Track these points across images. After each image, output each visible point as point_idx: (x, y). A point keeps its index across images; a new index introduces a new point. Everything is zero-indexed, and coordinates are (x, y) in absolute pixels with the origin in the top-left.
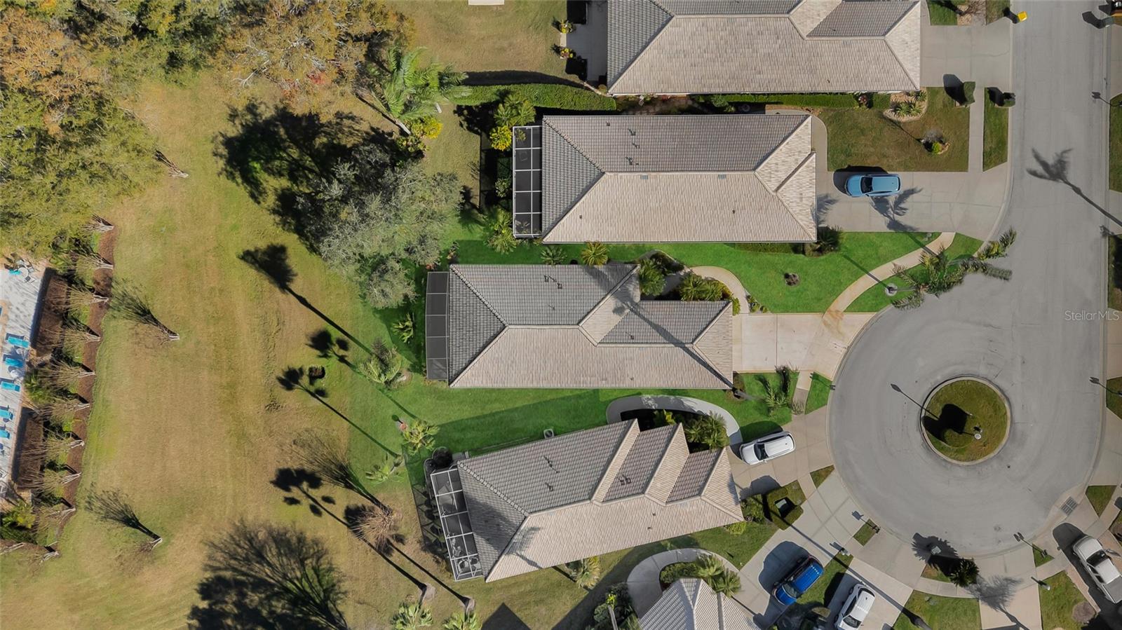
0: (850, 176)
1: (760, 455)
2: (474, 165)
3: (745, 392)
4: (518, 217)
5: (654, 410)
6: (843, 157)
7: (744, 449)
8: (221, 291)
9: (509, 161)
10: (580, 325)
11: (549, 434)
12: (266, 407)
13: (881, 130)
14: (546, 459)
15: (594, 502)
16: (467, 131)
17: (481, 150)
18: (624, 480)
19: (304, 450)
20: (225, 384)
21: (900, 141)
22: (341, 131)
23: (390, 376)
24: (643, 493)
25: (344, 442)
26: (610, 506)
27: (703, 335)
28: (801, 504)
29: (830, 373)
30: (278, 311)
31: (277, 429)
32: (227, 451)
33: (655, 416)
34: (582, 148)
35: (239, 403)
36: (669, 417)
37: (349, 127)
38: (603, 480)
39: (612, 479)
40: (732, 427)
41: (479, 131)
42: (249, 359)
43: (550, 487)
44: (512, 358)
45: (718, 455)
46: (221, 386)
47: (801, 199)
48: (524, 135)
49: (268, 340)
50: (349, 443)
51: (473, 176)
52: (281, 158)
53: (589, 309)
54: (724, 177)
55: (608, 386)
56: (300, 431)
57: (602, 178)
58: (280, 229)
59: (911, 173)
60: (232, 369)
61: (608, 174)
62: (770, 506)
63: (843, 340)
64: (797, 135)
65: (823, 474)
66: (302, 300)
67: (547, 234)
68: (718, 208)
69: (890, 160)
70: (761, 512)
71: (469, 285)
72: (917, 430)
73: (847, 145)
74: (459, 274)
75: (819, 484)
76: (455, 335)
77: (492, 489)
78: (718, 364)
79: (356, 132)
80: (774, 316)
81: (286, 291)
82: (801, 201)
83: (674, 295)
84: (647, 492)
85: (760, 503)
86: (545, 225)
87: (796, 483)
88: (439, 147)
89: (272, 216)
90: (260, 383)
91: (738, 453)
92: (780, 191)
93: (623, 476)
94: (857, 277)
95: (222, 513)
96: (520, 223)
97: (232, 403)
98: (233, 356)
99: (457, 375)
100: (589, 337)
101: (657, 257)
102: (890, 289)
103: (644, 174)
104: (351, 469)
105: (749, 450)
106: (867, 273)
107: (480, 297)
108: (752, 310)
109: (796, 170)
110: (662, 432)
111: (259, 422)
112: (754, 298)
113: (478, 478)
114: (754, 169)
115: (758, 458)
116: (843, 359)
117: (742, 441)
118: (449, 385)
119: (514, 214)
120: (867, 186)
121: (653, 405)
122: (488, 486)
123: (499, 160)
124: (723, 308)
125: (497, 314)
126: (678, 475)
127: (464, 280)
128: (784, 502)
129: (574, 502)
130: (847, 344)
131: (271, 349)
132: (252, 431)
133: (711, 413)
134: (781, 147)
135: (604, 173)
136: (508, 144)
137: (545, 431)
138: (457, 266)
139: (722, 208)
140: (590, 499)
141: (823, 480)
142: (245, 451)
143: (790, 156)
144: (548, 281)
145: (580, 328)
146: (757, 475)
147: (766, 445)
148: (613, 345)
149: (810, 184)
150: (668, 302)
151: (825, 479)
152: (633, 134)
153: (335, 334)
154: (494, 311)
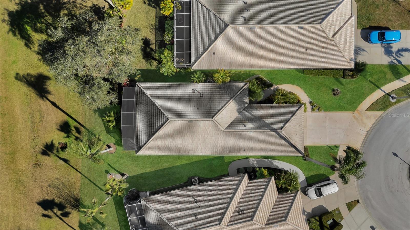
0: (371, 32)
1: (318, 194)
2: (152, 25)
3: (309, 157)
4: (178, 55)
5: (257, 168)
6: (366, 21)
7: (309, 191)
8: (6, 98)
9: (172, 22)
10: (214, 118)
11: (195, 181)
12: (33, 165)
13: (388, 5)
14: (193, 198)
15: (222, 226)
16: (148, 6)
17: (156, 17)
18: (240, 212)
19: (55, 190)
20: (8, 152)
21: (399, 12)
22: (76, 6)
23: (94, 151)
24: (252, 220)
25: (78, 184)
26: (231, 228)
27: (287, 124)
28: (340, 221)
29: (357, 146)
30: (40, 110)
31: (39, 178)
32: (10, 190)
33: (257, 171)
34: (215, 12)
35: (17, 163)
36: (265, 172)
37: (80, 4)
38: (227, 212)
39: (233, 211)
40: (302, 177)
41: (155, 6)
42: (23, 138)
43: (195, 216)
44: (173, 138)
45: (296, 195)
46: (6, 153)
47: (346, 42)
48: (181, 6)
49: (34, 127)
50: (81, 186)
51: (151, 32)
52: (42, 23)
53: (219, 108)
54: (302, 28)
55: (230, 154)
56: (52, 179)
57: (228, 29)
58: (42, 63)
59: (405, 30)
60: (13, 143)
61: (231, 25)
62: (324, 224)
63: (365, 127)
64: (343, 4)
65: (353, 204)
66: (54, 104)
67: (194, 64)
68: (297, 48)
69: (393, 23)
70: (318, 227)
71: (147, 94)
72: (407, 179)
73: (368, 14)
74: (142, 88)
75: (351, 210)
76: (139, 124)
77: (160, 216)
78: (296, 142)
79: (84, 7)
80: (326, 113)
81: (44, 98)
82: (346, 44)
83: (269, 100)
84: (254, 220)
85: (318, 221)
86: (193, 59)
87: (338, 209)
88: (132, 15)
89: (38, 56)
90: (29, 151)
91: (305, 192)
92: (335, 37)
93: (239, 209)
94: (373, 91)
95: (7, 226)
96: (179, 59)
97: (13, 163)
98: (13, 136)
99: (141, 148)
100: (219, 126)
101: (258, 79)
102: (393, 97)
103: (253, 26)
104: (82, 201)
105: (312, 191)
106: (379, 88)
107: (154, 101)
108: (313, 110)
109: (344, 25)
110: (262, 182)
111: (29, 174)
112: (314, 103)
113: (153, 210)
114: (321, 23)
115: (317, 196)
116: (365, 138)
117: (307, 185)
118: (136, 153)
119: (175, 53)
120: (382, 37)
121: (255, 164)
122: (159, 215)
123: (166, 22)
124: (299, 108)
125: (163, 112)
126: (272, 208)
127: (145, 91)
128: (331, 221)
129: (210, 226)
130: (368, 129)
131: (36, 132)
132: (25, 179)
133: (290, 170)
134: (335, 11)
135: (228, 25)
136: (171, 11)
137: (193, 180)
138: (141, 83)
139: (299, 48)
140: (219, 224)
141: (353, 208)
142: (20, 191)
143: (340, 17)
144: (194, 92)
145: (214, 120)
146: (316, 205)
147: (322, 188)
148: (234, 131)
149: (351, 34)
150: (265, 105)
151: (354, 207)
152: (246, 4)
153: (72, 123)
154: (162, 110)
